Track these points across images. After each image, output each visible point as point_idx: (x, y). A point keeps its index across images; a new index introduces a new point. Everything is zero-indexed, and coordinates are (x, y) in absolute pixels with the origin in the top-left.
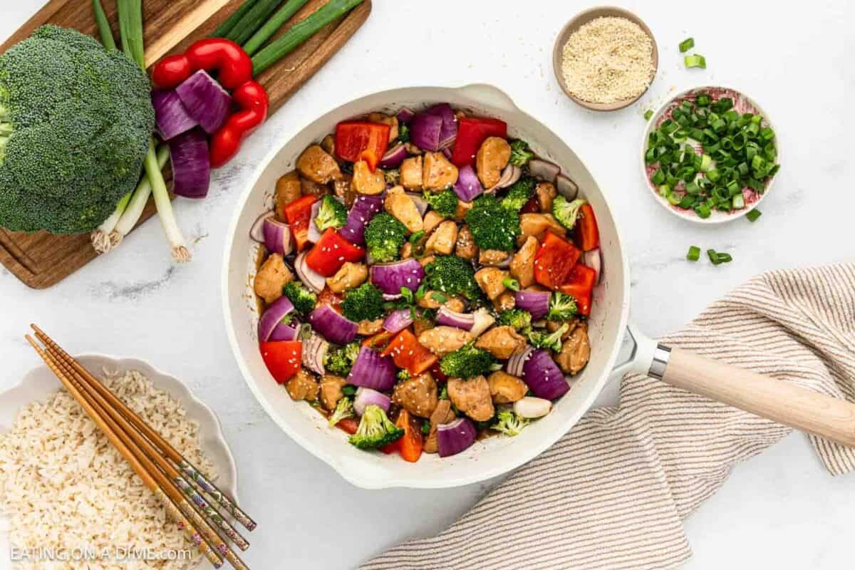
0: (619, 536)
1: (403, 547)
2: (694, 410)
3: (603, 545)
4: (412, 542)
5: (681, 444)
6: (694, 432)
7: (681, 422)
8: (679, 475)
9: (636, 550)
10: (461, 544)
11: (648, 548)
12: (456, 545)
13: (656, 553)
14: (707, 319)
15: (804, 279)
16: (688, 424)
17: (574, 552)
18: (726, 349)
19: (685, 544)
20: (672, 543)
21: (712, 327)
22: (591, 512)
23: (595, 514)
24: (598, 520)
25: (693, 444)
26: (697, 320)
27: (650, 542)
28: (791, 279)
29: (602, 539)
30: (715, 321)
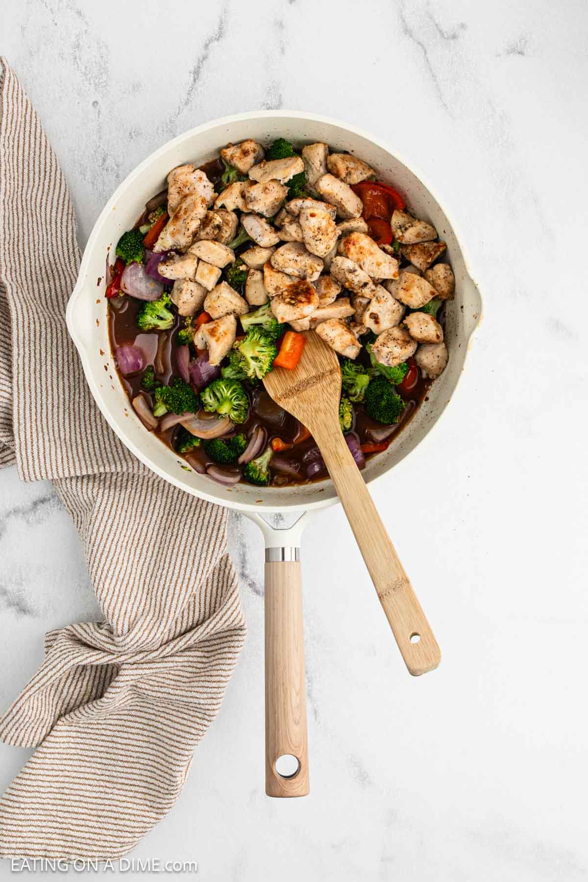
0: (55, 416)
1: (70, 212)
2: (152, 526)
3: (50, 397)
4: (74, 221)
5: (126, 503)
6: (133, 518)
7: (145, 510)
8: (99, 488)
9: (40, 429)
10: (68, 264)
11: (41, 441)
12: (67, 260)
13: (35, 447)
14: (226, 566)
15: (223, 667)
16: (141, 516)
17: (49, 368)
18: (200, 572)
19: (39, 477)
20: (42, 464)
21: (218, 568)
22: (82, 394)
23: (80, 398)
24: (74, 399)
25: (124, 513)
26: (228, 557)
27: (47, 444)
28: (230, 655)
29: (56, 398)
30: (222, 573)
